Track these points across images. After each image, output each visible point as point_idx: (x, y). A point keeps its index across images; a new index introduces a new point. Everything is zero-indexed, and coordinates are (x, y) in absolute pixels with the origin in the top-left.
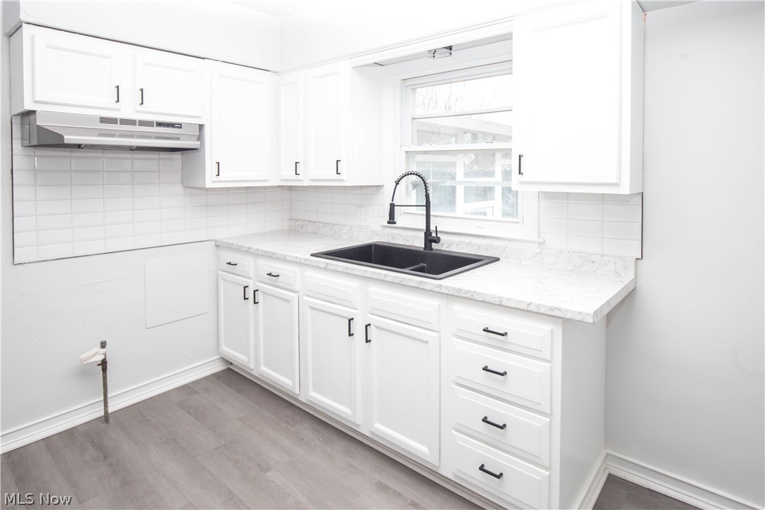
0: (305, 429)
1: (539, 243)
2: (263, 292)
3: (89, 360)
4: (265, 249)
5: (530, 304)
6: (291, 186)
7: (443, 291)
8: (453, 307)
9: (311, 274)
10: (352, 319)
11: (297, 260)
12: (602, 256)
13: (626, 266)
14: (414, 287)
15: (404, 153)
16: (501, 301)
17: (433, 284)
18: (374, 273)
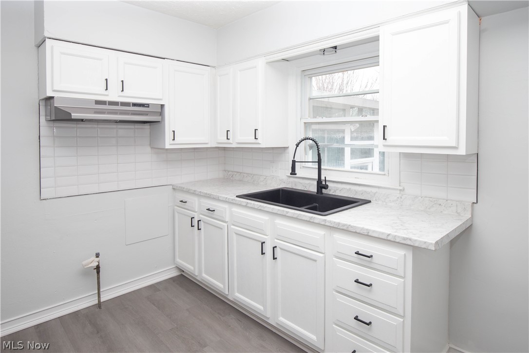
0: (232, 320)
1: (400, 190)
2: (204, 222)
3: (88, 265)
4: (206, 192)
5: (389, 235)
6: (225, 147)
7: (327, 224)
8: (334, 236)
9: (236, 210)
10: (264, 242)
11: (227, 200)
12: (447, 200)
13: (465, 208)
14: (307, 221)
15: (303, 124)
16: (369, 233)
17: (320, 219)
18: (279, 210)
